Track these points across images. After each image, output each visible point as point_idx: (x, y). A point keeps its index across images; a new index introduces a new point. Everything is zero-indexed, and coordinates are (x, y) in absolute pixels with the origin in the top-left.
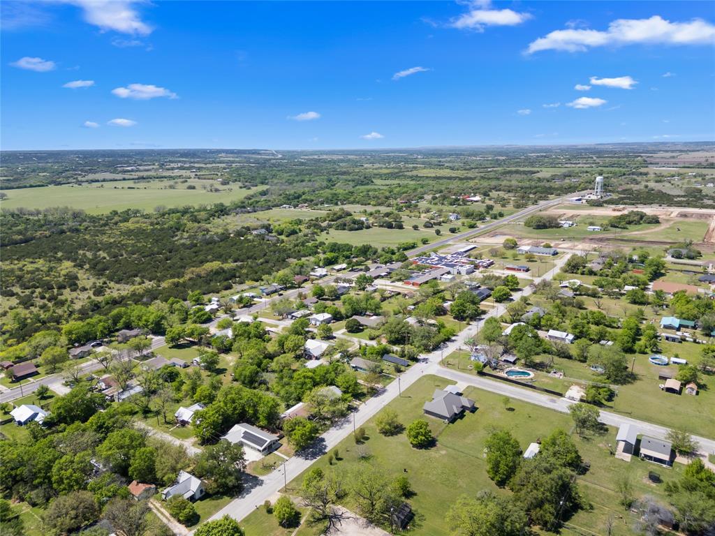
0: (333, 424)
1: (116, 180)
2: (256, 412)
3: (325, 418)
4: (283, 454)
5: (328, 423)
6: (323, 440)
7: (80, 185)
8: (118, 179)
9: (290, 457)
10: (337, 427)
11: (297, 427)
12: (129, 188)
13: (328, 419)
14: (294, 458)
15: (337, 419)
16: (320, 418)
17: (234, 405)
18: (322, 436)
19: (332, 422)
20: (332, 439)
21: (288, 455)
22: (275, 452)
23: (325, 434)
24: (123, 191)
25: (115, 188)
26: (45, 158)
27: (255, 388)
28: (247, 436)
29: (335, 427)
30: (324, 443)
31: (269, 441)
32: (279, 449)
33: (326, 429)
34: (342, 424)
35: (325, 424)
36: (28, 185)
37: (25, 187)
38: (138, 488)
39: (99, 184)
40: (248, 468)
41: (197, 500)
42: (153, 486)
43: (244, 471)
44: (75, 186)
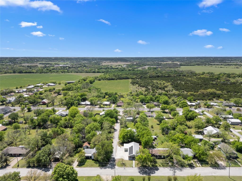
1: (218, 65)
3: (171, 161)
4: (135, 163)
5: (170, 164)
7: (205, 66)
8: (220, 64)
9: (135, 167)
10: (172, 169)
12: (221, 67)
15: (177, 165)
19: (172, 165)
22: (134, 161)
24: (218, 68)
25: (216, 67)
26: (203, 58)
28: (131, 148)
30: (156, 171)
31: (133, 154)
36: (190, 65)
37: (189, 65)
38: (86, 144)
39: (211, 66)
40: (118, 160)
41: (92, 159)
42: (89, 146)
43: (116, 160)
44: (203, 66)
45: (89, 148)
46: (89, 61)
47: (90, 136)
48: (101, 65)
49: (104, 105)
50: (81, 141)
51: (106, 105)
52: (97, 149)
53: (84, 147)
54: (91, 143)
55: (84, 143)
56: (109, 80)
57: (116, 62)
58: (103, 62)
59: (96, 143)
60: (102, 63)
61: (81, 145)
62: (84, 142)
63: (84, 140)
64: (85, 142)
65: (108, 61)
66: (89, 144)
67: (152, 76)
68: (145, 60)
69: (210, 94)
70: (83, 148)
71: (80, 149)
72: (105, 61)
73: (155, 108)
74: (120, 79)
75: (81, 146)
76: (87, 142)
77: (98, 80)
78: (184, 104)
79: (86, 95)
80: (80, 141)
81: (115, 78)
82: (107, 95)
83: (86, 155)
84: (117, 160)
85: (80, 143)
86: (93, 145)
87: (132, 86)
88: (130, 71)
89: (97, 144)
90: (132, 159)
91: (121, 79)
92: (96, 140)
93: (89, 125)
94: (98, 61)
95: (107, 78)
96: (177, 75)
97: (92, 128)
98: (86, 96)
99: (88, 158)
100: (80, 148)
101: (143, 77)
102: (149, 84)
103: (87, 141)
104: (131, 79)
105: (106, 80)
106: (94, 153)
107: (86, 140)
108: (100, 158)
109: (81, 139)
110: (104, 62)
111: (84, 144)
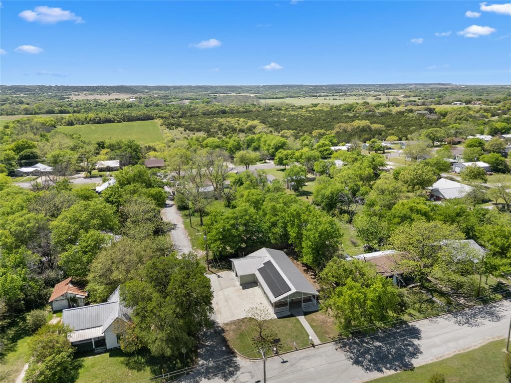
0: (452, 309)
2: (299, 236)
3: (433, 291)
4: (312, 327)
5: (439, 301)
6: (415, 333)
7: (304, 98)
9: (324, 342)
10: (460, 318)
11: (349, 281)
12: (334, 99)
13: (442, 294)
14: (331, 347)
15: (462, 301)
16: (422, 287)
17: (274, 219)
18: (418, 324)
19: (449, 303)
20: (436, 340)
21: (321, 334)
22: (302, 319)
23: (426, 321)
25: (325, 99)
26: (294, 87)
27: (334, 215)
28: (268, 270)
29: (455, 315)
30: (416, 342)
31: (293, 290)
32: (313, 316)
33: (431, 312)
34: (474, 315)
35: (431, 301)
36: (275, 97)
37: (273, 98)
38: (63, 289)
39: (316, 98)
40: (233, 327)
41: (106, 351)
42: (81, 295)
43: (223, 330)
44: (301, 98)
45: (81, 302)
46: (32, 92)
47: (80, 254)
48: (67, 100)
49: (101, 170)
50: (36, 281)
51: (109, 169)
52: (131, 300)
53: (56, 306)
54: (88, 278)
55: (53, 286)
56: (98, 123)
57: (106, 95)
58: (71, 95)
59: (116, 275)
60: (69, 96)
61: (40, 296)
62: (51, 283)
63: (52, 274)
64: (58, 281)
65: (85, 92)
66: (81, 285)
67: (209, 112)
68: (178, 91)
69: (361, 131)
70: (49, 308)
71: (37, 316)
72: (76, 93)
73: (257, 165)
74: (129, 120)
75: (40, 302)
76: (70, 279)
77: (67, 125)
78: (325, 148)
79: (34, 147)
80: (32, 279)
81: (116, 118)
82: (103, 148)
83: (75, 337)
84: (227, 328)
85: (34, 288)
86: (102, 287)
87: (167, 130)
88: (148, 106)
89: (121, 276)
90: (289, 314)
91: (131, 121)
92: (113, 263)
93: (67, 213)
94: (56, 92)
95: (92, 119)
96: (264, 110)
97: (83, 218)
98: (34, 150)
99: (84, 349)
100: (36, 313)
101: (188, 115)
102: (211, 125)
103: (66, 276)
104: (158, 118)
105: (91, 122)
106: (117, 320)
107: (61, 273)
108: (156, 340)
109: (33, 271)
110: (75, 95)
111: (54, 290)
